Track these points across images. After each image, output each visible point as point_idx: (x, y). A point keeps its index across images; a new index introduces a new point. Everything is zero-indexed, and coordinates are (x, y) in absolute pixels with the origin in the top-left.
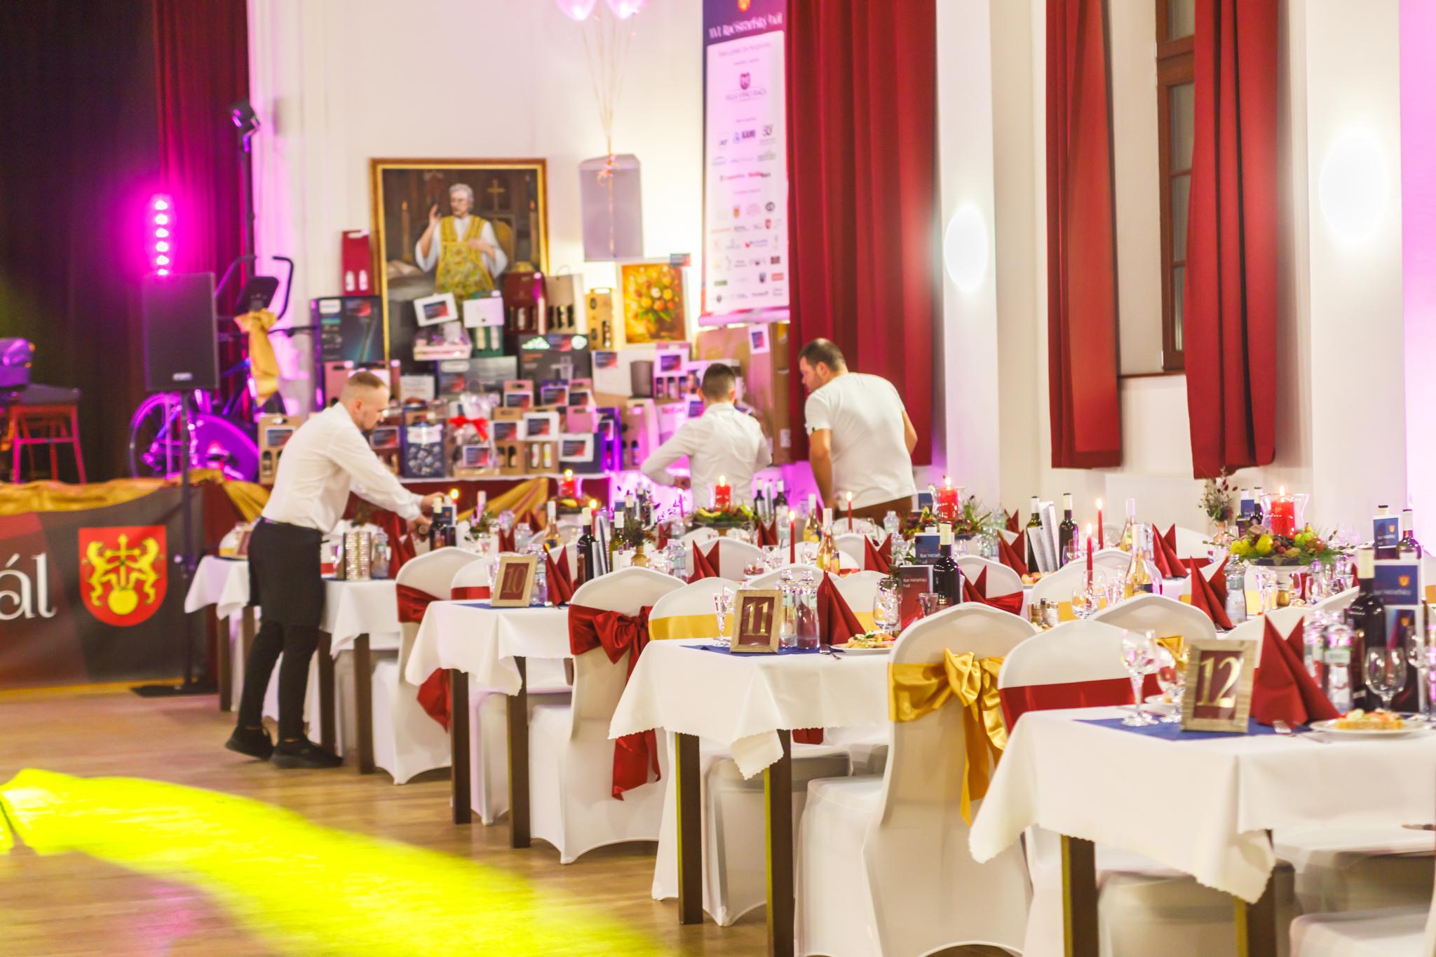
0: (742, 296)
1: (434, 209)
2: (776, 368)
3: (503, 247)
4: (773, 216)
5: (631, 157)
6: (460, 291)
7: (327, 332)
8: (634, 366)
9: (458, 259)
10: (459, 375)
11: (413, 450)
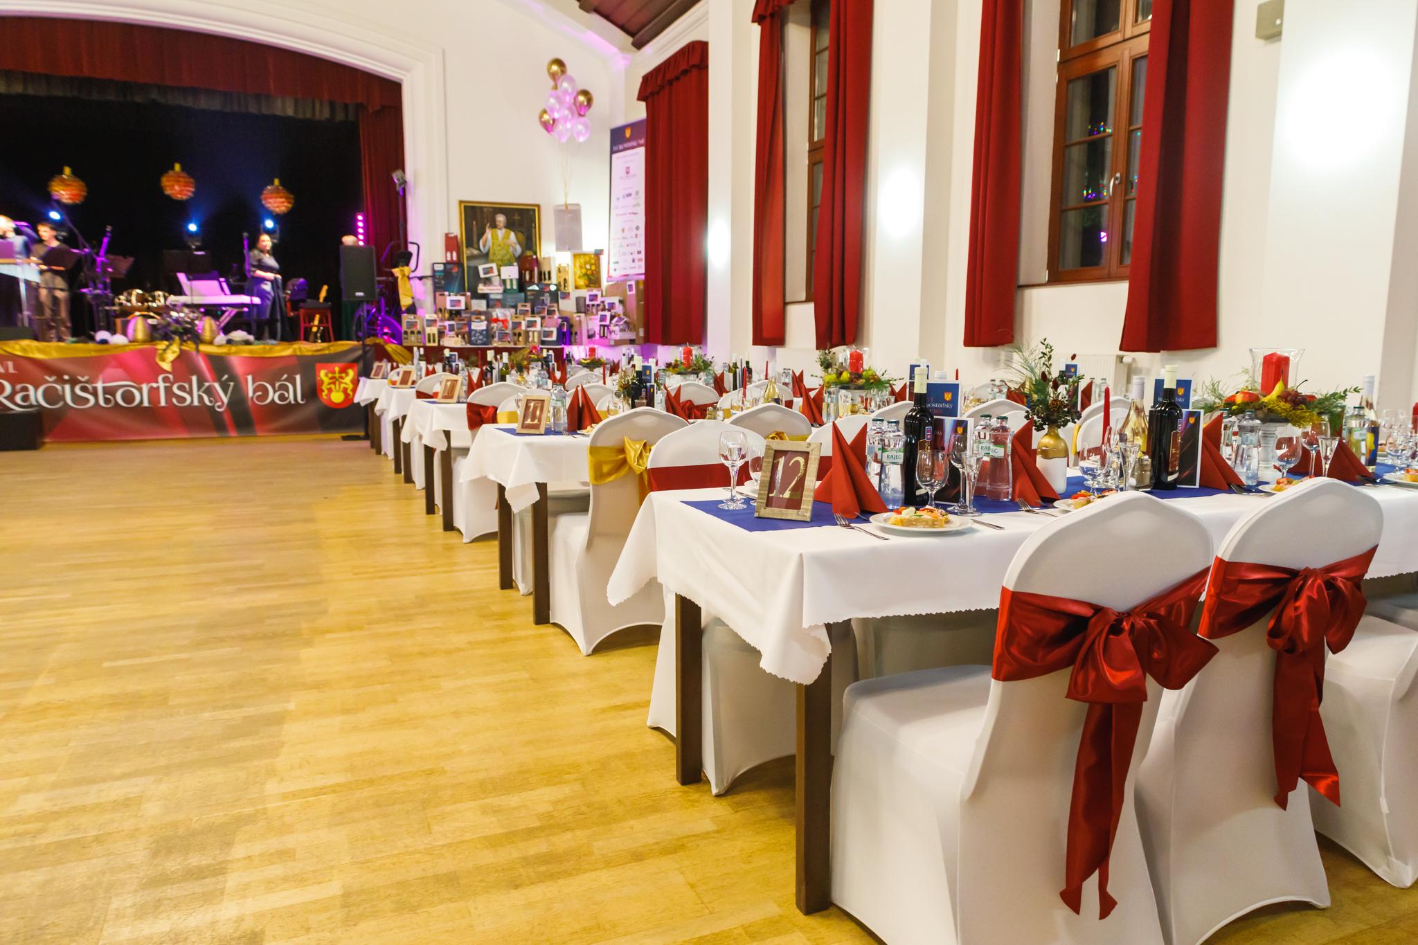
0: (625, 269)
1: (488, 225)
2: (638, 301)
3: (520, 243)
4: (638, 232)
5: (578, 205)
6: (500, 263)
7: (437, 279)
8: (578, 299)
9: (499, 248)
10: (498, 300)
11: (473, 332)
